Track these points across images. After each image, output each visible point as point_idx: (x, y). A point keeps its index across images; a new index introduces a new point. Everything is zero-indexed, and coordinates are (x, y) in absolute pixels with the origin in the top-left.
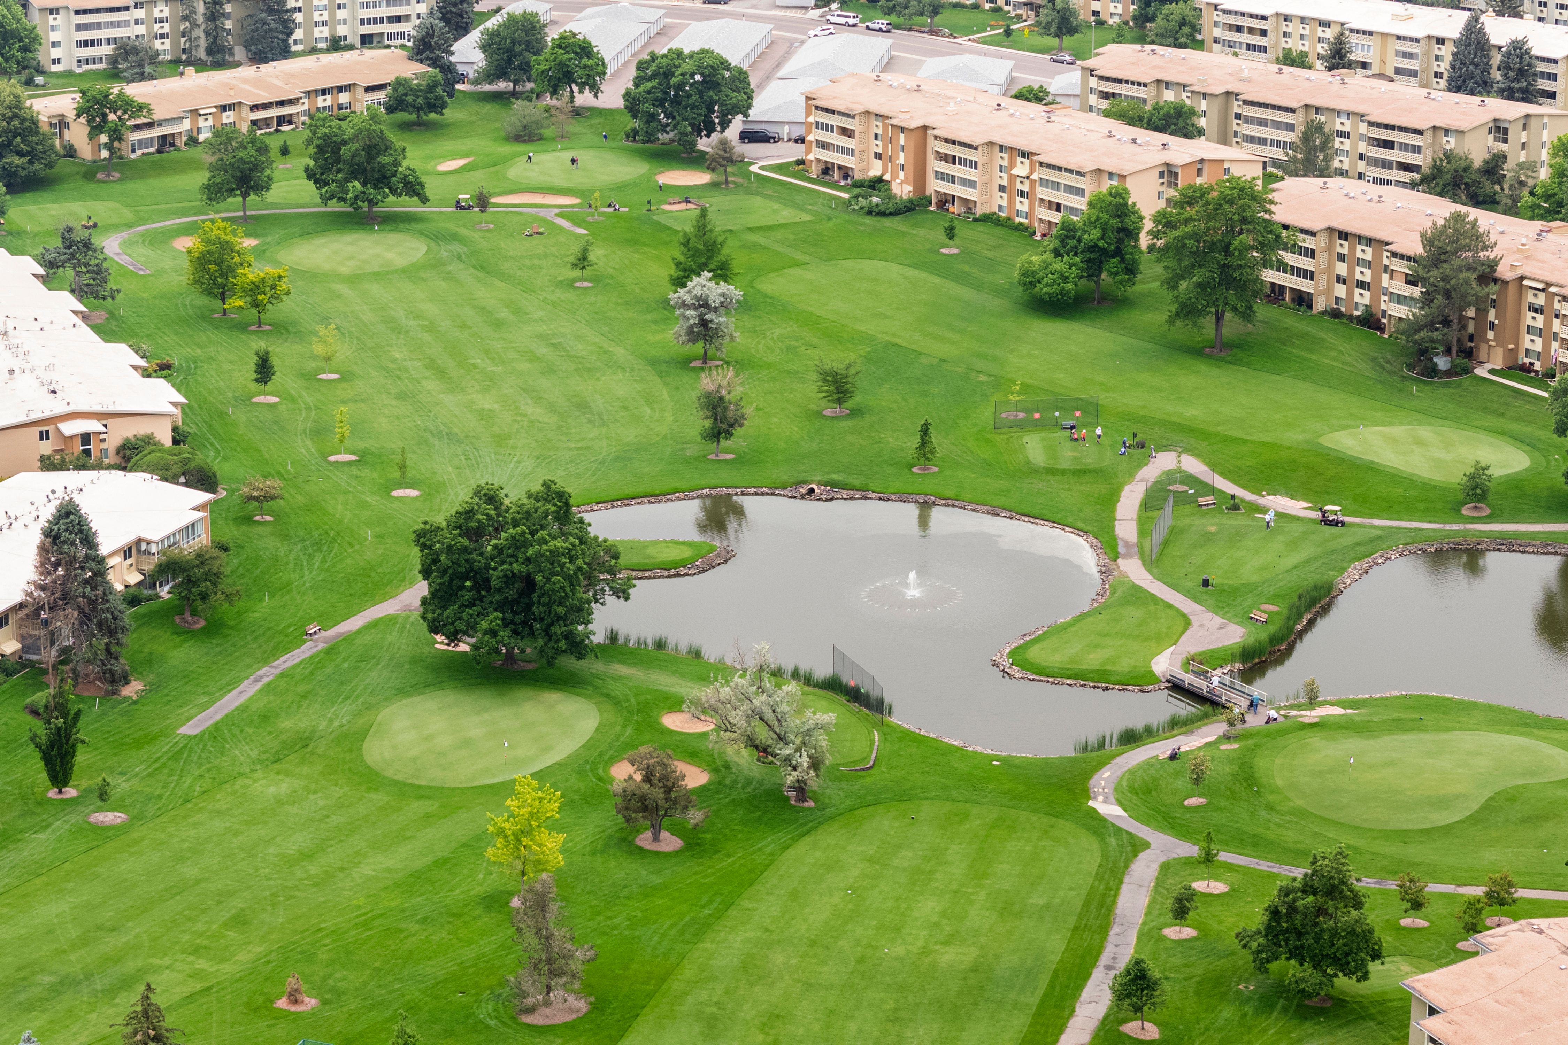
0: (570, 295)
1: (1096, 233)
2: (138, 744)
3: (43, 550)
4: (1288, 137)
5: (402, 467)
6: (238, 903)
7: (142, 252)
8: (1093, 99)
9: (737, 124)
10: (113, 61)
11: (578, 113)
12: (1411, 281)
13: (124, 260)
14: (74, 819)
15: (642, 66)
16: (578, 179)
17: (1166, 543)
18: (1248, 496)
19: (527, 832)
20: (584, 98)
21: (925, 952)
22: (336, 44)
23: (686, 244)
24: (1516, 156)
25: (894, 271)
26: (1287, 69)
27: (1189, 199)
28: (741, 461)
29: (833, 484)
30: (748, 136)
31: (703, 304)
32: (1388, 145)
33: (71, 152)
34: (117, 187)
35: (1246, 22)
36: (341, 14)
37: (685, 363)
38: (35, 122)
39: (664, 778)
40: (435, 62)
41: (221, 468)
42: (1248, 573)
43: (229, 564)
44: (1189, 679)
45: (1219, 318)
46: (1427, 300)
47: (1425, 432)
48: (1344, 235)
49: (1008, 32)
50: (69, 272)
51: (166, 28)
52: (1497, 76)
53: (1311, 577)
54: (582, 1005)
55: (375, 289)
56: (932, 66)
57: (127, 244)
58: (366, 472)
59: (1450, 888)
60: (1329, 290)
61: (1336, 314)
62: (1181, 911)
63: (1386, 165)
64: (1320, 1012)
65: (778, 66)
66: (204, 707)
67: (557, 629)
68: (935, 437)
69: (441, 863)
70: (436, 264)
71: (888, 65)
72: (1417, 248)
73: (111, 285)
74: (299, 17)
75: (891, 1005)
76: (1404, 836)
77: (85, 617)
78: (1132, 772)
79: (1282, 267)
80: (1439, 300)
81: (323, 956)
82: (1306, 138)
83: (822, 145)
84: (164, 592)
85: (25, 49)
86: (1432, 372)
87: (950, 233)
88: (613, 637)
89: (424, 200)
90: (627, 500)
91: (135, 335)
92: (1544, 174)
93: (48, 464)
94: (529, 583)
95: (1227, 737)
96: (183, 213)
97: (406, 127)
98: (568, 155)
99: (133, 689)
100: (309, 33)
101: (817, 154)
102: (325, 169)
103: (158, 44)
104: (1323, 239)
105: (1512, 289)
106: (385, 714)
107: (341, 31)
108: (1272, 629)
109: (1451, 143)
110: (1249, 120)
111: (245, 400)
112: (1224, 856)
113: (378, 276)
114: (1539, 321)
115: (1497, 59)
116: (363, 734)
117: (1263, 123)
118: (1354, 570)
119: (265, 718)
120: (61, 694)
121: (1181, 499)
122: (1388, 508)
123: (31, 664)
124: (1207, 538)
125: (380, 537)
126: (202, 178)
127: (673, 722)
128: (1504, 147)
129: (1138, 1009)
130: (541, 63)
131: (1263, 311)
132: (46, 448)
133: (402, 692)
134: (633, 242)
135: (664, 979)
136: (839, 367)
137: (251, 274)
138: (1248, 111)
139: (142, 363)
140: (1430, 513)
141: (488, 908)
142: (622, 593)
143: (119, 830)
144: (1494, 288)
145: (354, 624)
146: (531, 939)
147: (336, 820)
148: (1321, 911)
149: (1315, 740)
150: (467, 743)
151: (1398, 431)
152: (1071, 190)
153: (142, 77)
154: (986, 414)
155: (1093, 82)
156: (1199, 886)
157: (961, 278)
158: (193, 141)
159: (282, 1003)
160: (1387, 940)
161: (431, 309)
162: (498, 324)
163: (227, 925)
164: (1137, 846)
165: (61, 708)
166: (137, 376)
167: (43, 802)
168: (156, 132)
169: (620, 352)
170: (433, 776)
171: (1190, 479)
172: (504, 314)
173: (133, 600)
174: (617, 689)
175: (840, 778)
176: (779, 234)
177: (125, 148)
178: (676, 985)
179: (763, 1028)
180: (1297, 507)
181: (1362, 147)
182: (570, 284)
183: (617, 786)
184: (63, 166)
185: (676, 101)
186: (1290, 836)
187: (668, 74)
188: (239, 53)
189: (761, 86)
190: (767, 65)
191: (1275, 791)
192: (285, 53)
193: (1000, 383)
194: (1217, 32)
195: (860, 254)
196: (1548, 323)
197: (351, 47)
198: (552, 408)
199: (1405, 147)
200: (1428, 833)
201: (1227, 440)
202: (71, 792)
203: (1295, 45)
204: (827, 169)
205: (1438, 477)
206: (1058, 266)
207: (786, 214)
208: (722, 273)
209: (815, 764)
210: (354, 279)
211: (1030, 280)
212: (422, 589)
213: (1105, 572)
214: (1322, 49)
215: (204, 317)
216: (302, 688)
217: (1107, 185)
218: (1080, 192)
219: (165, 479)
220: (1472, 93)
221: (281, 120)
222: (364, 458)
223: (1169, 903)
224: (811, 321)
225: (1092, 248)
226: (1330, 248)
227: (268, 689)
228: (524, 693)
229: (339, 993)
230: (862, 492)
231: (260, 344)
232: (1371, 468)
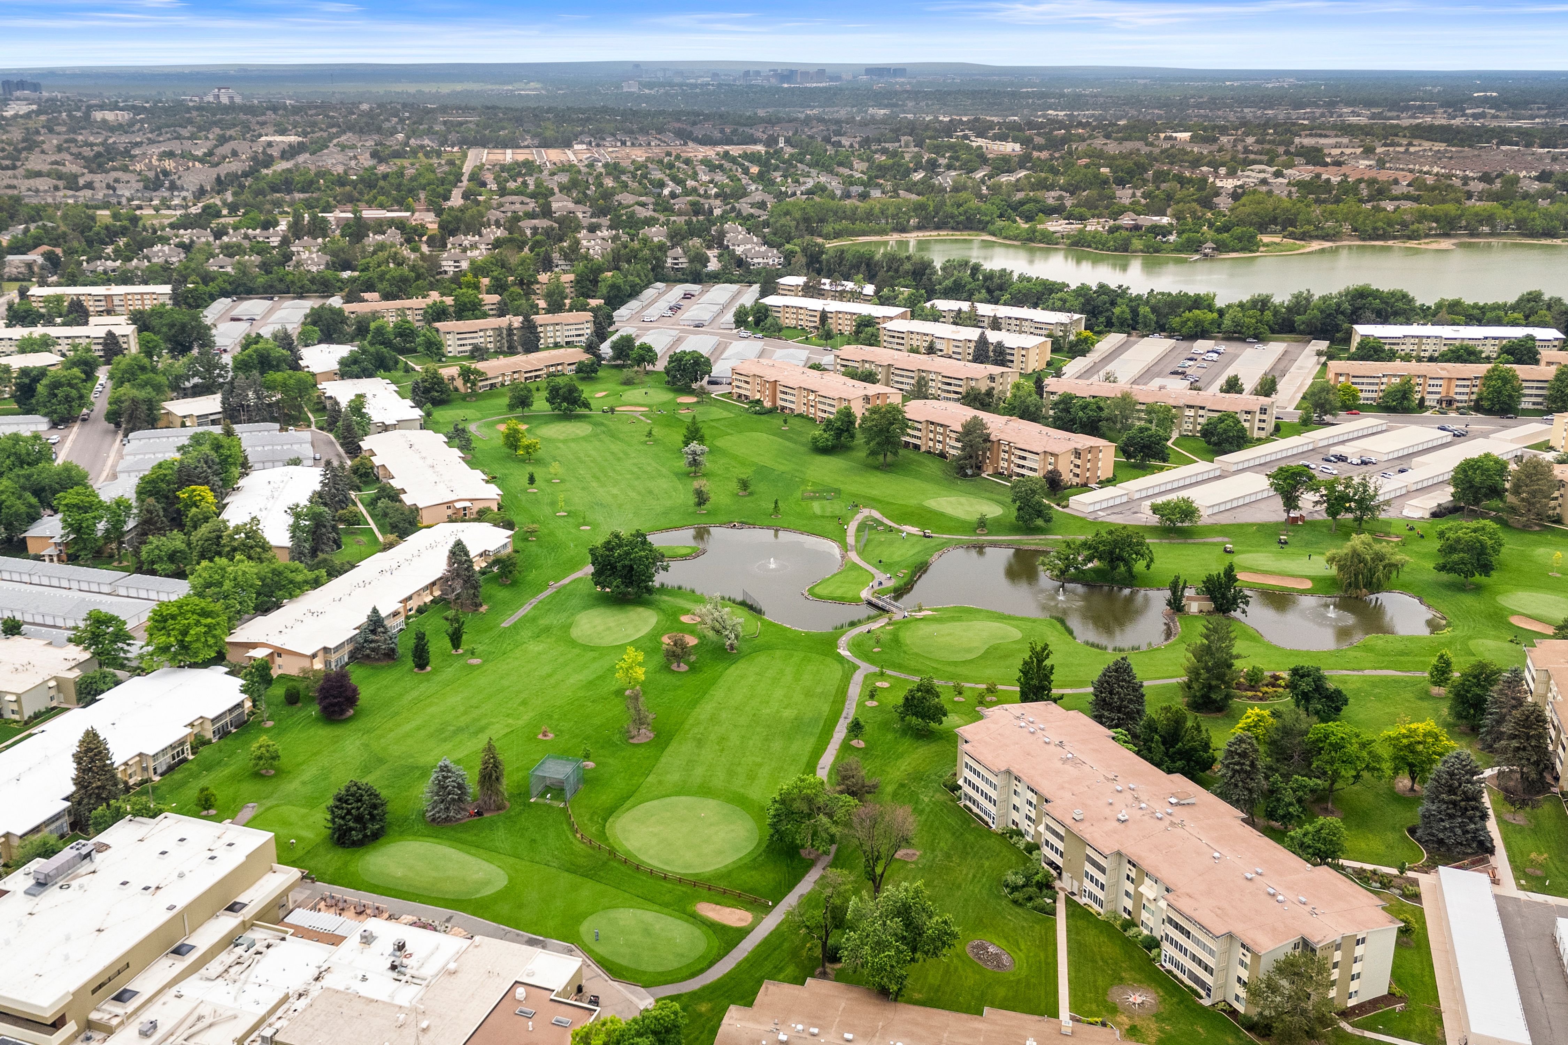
0: (645, 447)
1: (839, 423)
2: (486, 631)
3: (449, 558)
4: (912, 381)
5: (584, 518)
6: (524, 695)
7: (484, 431)
8: (838, 367)
9: (706, 378)
10: (472, 352)
11: (648, 373)
12: (957, 440)
13: (477, 434)
14: (462, 662)
15: (671, 357)
16: (647, 400)
17: (865, 545)
18: (896, 526)
19: (631, 668)
20: (650, 367)
21: (778, 712)
22: (557, 346)
23: (688, 429)
24: (998, 388)
25: (764, 436)
26: (912, 355)
27: (873, 411)
28: (709, 513)
29: (742, 523)
30: (710, 383)
31: (694, 453)
32: (950, 384)
33: (456, 389)
34: (474, 404)
35: (896, 334)
36: (558, 334)
37: (688, 474)
38: (443, 379)
39: (681, 645)
40: (594, 354)
41: (516, 519)
42: (896, 558)
43: (518, 558)
44: (874, 600)
45: (885, 455)
46: (963, 449)
47: (963, 500)
48: (932, 423)
49: (807, 339)
50: (457, 441)
51: (492, 339)
52: (991, 354)
53: (919, 559)
54: (652, 735)
55: (572, 445)
56: (779, 353)
57: (480, 427)
58: (570, 520)
59: (972, 685)
60: (927, 443)
61: (929, 452)
62: (872, 696)
63: (949, 392)
64: (924, 736)
65: (722, 353)
66: (511, 615)
67: (642, 585)
68: (780, 504)
69: (599, 678)
70: (595, 435)
71: (762, 354)
72: (960, 429)
73: (473, 445)
74: (542, 335)
75: (765, 734)
76: (955, 664)
77: (465, 582)
78: (853, 638)
79: (909, 435)
80: (968, 449)
81: (556, 717)
82: (918, 382)
83: (738, 387)
84: (495, 569)
85: (438, 349)
86: (966, 475)
87: (785, 422)
88: (662, 585)
89: (591, 410)
90: (667, 529)
91: (483, 465)
92: (1009, 394)
93: (451, 520)
94: (631, 567)
95: (888, 624)
96: (500, 414)
97: (583, 379)
98: (644, 390)
99: (484, 609)
100: (546, 341)
101: (735, 390)
102: (554, 398)
103: (489, 346)
104: (924, 425)
105: (996, 445)
106: (578, 617)
107: (558, 340)
108: (905, 580)
109: (973, 384)
110: (897, 375)
111: (524, 491)
112: (888, 672)
113: (573, 440)
114: (1006, 456)
115: (991, 348)
116: (570, 626)
117: (902, 376)
118: (936, 556)
119: (534, 619)
120: (457, 615)
121: (872, 528)
122: (950, 531)
123: (445, 599)
124: (881, 543)
125: (576, 546)
126: (506, 401)
127: (685, 619)
128: (993, 385)
129: (856, 736)
130: (634, 354)
131: (902, 452)
132: (450, 512)
133: (585, 608)
134: (668, 426)
135: (682, 723)
136: (744, 477)
137: (525, 441)
138: (897, 372)
139: (485, 477)
140: (964, 533)
141: (617, 696)
142: (665, 569)
143: (478, 667)
144: (989, 444)
145: (566, 581)
146: (632, 711)
147: (561, 660)
148: (924, 698)
149: (922, 625)
150: (609, 629)
151: (953, 499)
152: (830, 405)
153: (483, 359)
154: (798, 494)
155: (839, 360)
156: (878, 684)
157: (789, 439)
158: (503, 385)
159: (540, 736)
160: (948, 707)
161: (593, 453)
162: (619, 459)
163: (520, 705)
164: (855, 668)
165: (457, 620)
166: (483, 483)
167: (450, 655)
168: (489, 382)
169: (664, 470)
170: (597, 642)
171: (876, 520)
172: (621, 455)
173: (483, 572)
174: (663, 606)
175: (746, 641)
176: (722, 422)
177: (477, 388)
178: (687, 727)
179: (718, 743)
180: (914, 530)
181: (940, 385)
182: (645, 443)
183: (665, 647)
184: (454, 395)
185: (684, 370)
186: (913, 664)
187: (681, 360)
188: (520, 349)
189: (715, 362)
190: (717, 353)
191: (907, 645)
192: (537, 349)
193: (804, 482)
194: (885, 338)
195: (752, 430)
196: (1010, 457)
197: (562, 347)
198: (639, 493)
199: (956, 385)
200: (964, 663)
201: (888, 503)
202: (460, 651)
203: (915, 343)
204: (740, 396)
205: (968, 518)
206: (826, 436)
207: (725, 414)
208: (701, 440)
209: (737, 637)
210: (565, 441)
211: (815, 440)
212: (591, 569)
213: (843, 557)
214: (926, 344)
215: (509, 457)
216: (548, 607)
217: (844, 404)
218: (834, 406)
219: (495, 525)
220: (982, 363)
221: (536, 377)
222: (570, 514)
223: (868, 693)
224: (735, 457)
225: (838, 429)
226: (927, 428)
227: (534, 608)
228: (630, 608)
229: (561, 732)
230: (753, 526)
231: (530, 469)
232: (942, 515)
